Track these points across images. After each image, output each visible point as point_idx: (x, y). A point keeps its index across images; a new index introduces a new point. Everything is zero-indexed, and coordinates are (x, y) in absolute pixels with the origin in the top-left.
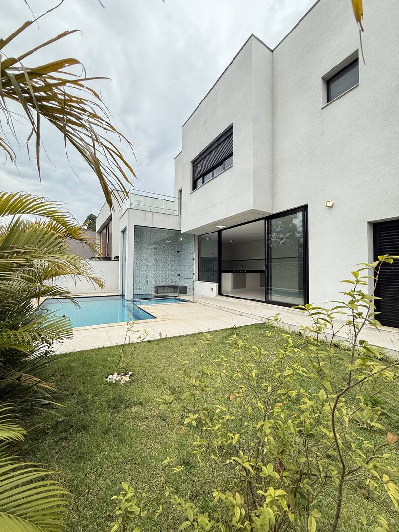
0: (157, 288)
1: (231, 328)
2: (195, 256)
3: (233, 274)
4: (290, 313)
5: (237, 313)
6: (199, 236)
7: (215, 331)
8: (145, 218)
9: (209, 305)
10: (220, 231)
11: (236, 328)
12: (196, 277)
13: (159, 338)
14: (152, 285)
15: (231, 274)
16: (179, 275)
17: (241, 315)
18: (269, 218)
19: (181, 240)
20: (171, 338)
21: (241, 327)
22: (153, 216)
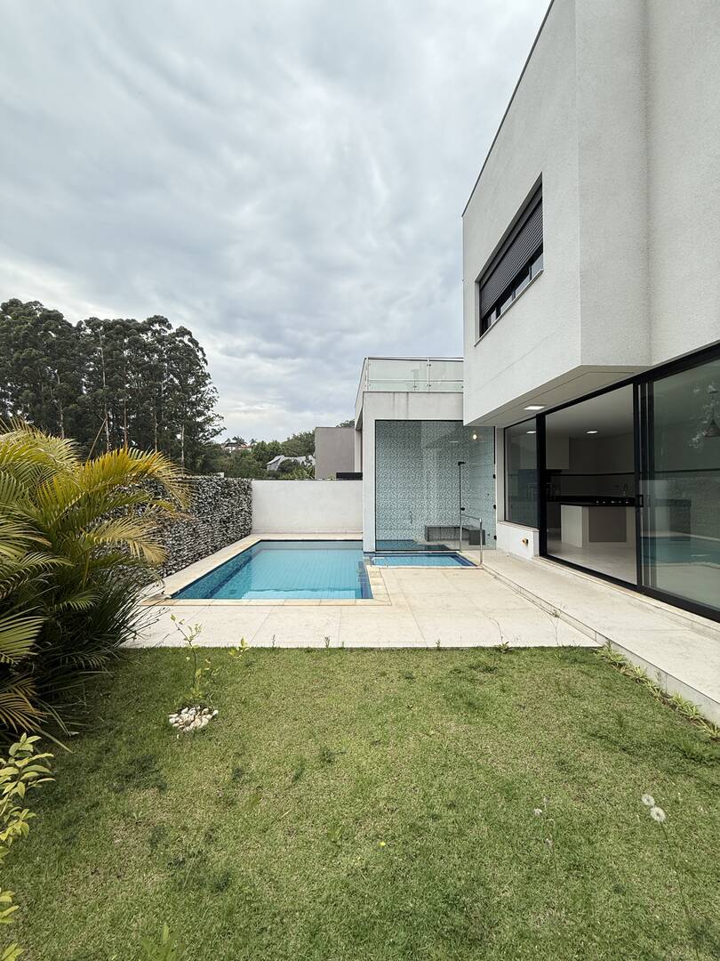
0: (429, 531)
1: (498, 649)
2: (498, 469)
3: (587, 509)
4: (698, 632)
5: (550, 608)
6: (505, 429)
7: (452, 649)
8: (394, 405)
9: (503, 579)
10: (540, 418)
11: (508, 651)
12: (499, 512)
13: (323, 646)
14: (420, 524)
15: (580, 508)
16: (463, 509)
17: (556, 616)
18: (644, 380)
19: (475, 437)
20: (352, 650)
21: (525, 649)
22: (407, 400)
